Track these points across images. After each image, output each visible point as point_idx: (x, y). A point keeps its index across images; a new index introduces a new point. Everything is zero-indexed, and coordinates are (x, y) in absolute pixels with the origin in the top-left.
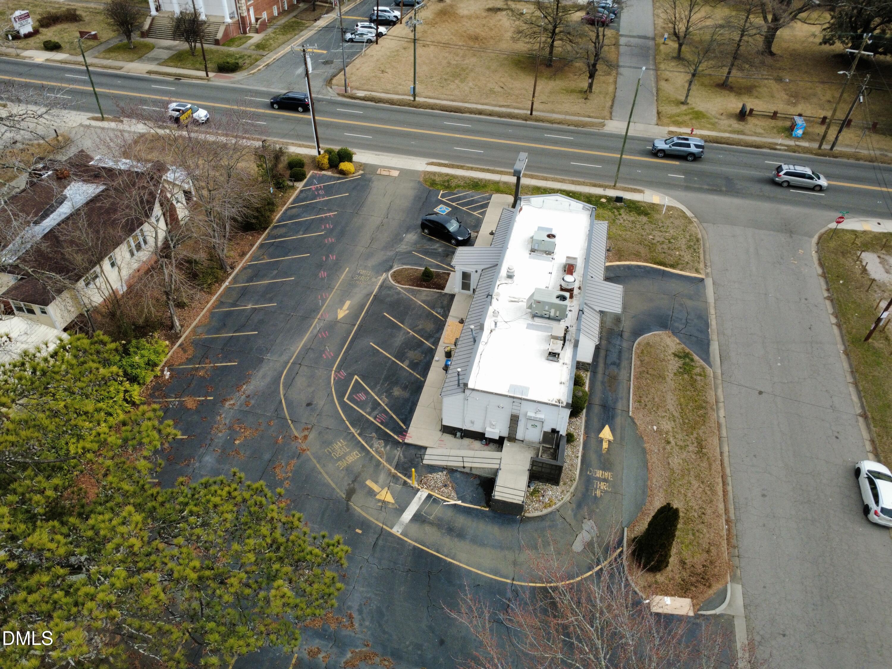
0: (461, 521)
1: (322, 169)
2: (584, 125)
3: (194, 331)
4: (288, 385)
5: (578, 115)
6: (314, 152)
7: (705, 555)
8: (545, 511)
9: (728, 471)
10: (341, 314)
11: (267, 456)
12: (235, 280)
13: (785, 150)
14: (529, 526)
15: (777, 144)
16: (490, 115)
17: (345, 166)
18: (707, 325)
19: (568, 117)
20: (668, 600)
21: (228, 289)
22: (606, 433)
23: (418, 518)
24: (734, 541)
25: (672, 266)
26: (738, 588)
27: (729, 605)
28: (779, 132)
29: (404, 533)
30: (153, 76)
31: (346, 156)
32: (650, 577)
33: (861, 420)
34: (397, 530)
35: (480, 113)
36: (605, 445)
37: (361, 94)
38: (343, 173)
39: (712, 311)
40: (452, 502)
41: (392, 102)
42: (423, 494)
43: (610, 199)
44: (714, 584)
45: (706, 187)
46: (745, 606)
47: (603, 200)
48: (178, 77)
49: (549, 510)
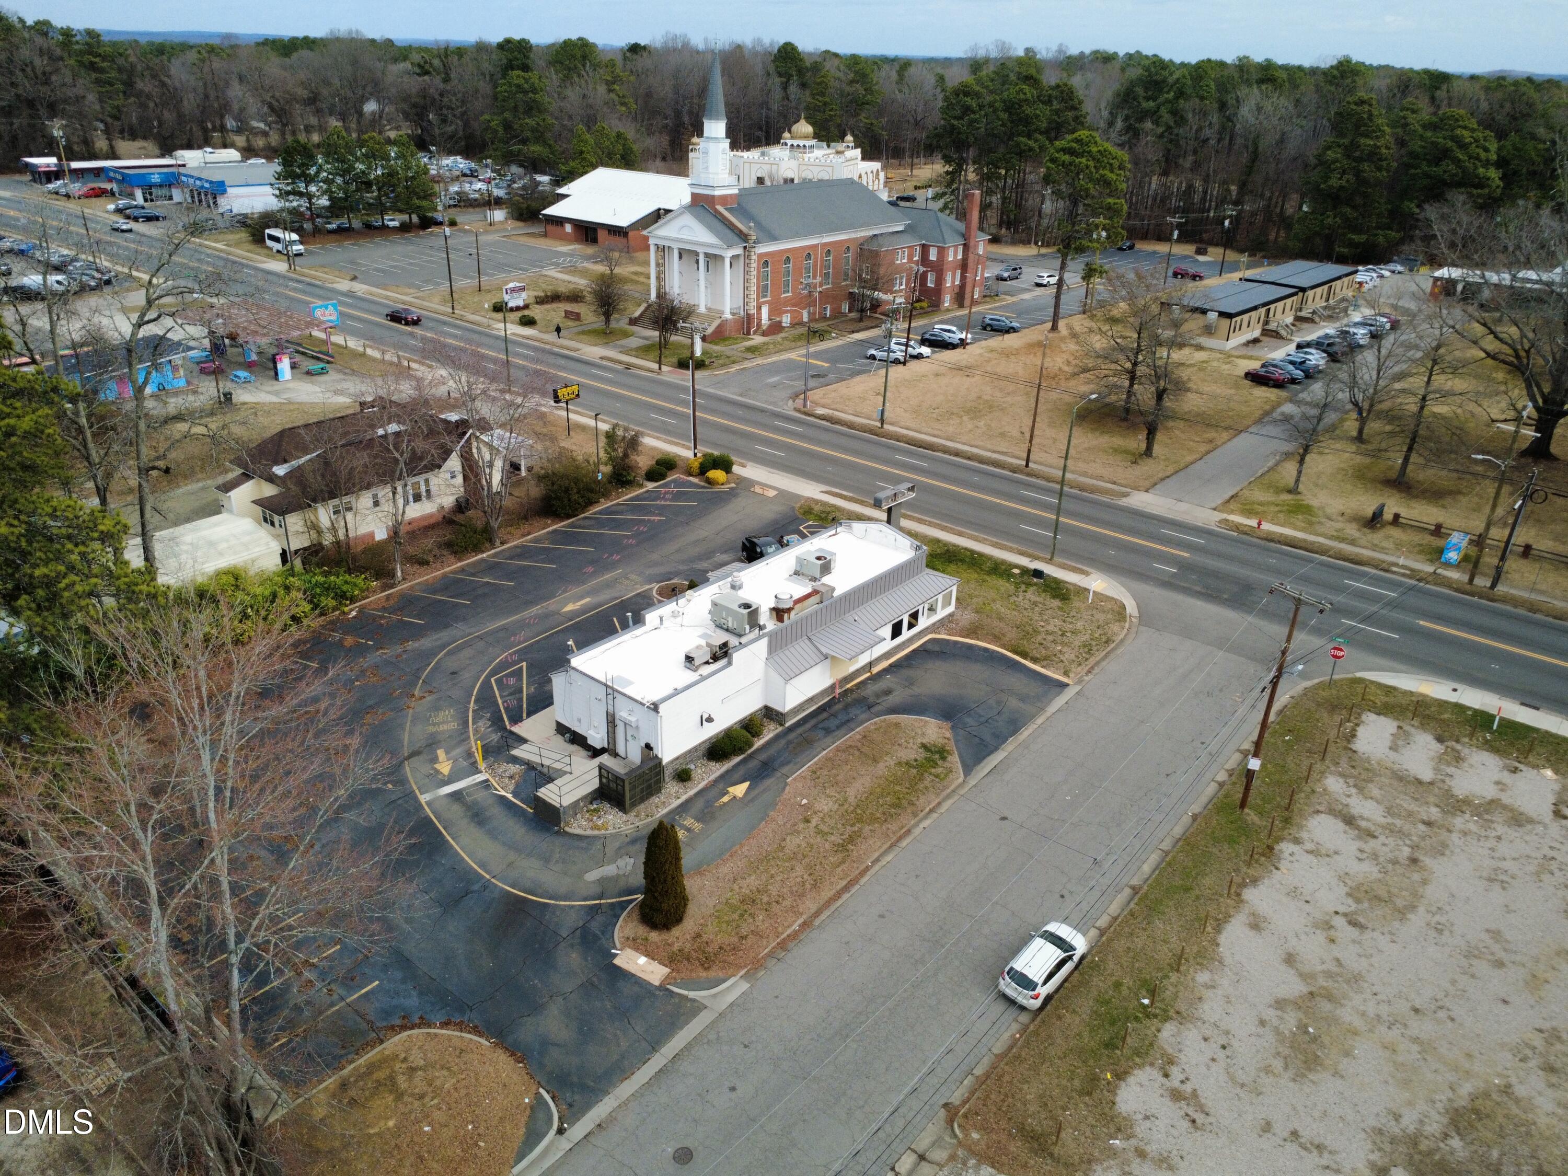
0: (496, 811)
1: (691, 475)
2: (1094, 489)
3: (411, 588)
4: (449, 653)
5: (1101, 478)
6: (689, 454)
7: (735, 939)
8: (589, 832)
9: (864, 880)
10: (570, 607)
11: (370, 702)
12: (495, 555)
13: (1404, 575)
14: (559, 841)
15: (1396, 565)
16: (969, 458)
17: (717, 474)
18: (1015, 731)
19: (1082, 479)
20: (642, 960)
21: (482, 560)
22: (740, 790)
23: (456, 796)
24: (791, 945)
25: (1035, 660)
26: (745, 986)
27: (714, 996)
28: (1421, 552)
29: (428, 803)
30: (604, 362)
31: (725, 464)
32: (641, 930)
33: (1127, 892)
34: (424, 798)
35: (957, 454)
36: (725, 799)
37: (820, 411)
38: (709, 482)
39: (1040, 720)
40: (503, 793)
41: (851, 426)
42: (479, 778)
43: (1025, 571)
44: (715, 968)
45: (1198, 589)
46: (732, 1005)
47: (1016, 571)
48: (628, 366)
49: (596, 832)
